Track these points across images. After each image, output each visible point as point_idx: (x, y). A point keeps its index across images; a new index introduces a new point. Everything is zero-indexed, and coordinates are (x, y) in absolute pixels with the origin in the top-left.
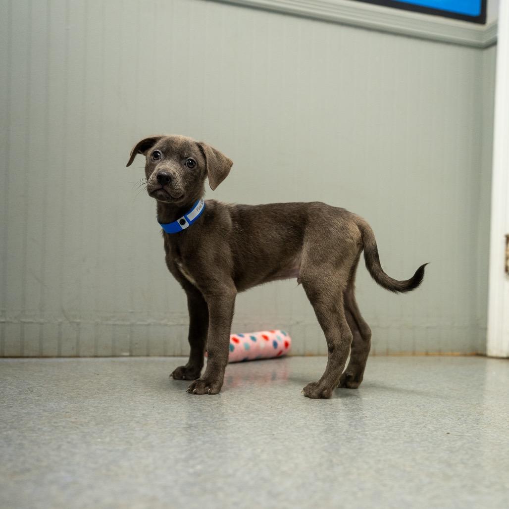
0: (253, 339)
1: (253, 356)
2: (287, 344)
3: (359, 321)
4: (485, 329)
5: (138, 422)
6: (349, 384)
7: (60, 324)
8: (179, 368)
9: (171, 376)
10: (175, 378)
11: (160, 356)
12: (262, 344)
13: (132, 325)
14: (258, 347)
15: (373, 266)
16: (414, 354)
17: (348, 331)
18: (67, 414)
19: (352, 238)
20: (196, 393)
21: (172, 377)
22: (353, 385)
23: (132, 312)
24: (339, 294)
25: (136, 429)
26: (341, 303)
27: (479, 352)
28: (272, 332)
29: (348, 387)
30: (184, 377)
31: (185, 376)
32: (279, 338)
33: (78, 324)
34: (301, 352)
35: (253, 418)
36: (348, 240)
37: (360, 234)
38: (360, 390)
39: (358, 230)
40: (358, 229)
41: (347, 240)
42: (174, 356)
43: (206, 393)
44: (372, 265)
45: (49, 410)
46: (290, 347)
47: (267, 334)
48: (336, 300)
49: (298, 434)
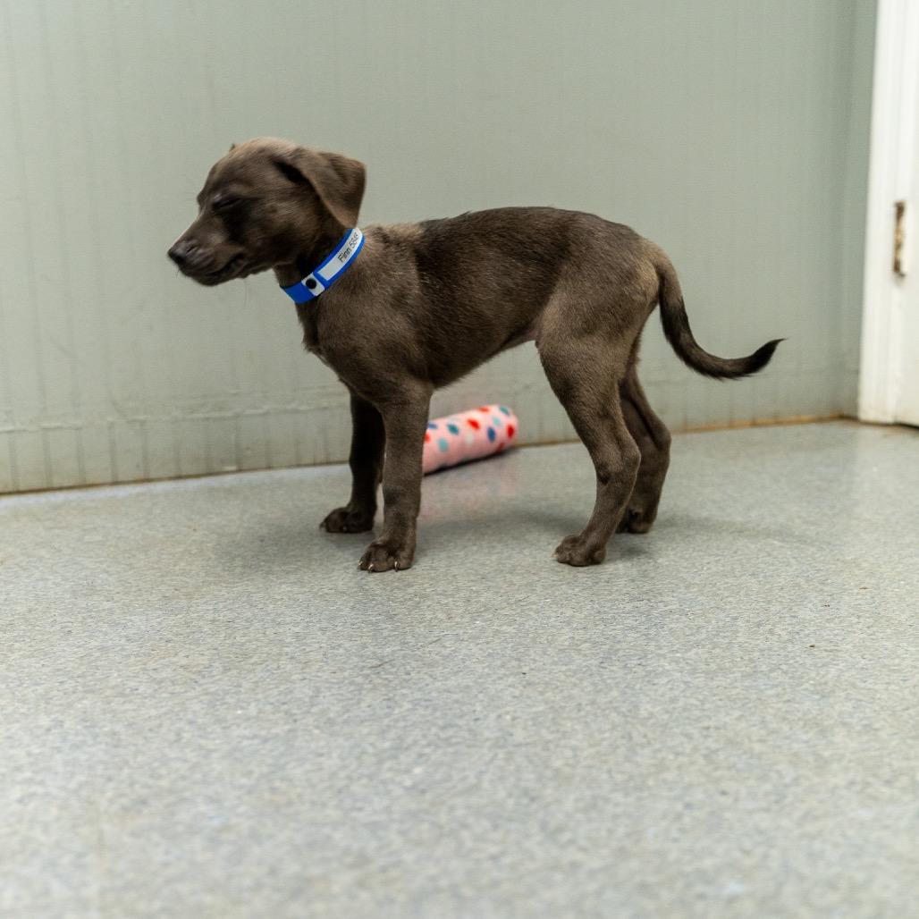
0: (453, 429)
1: (455, 460)
2: (511, 431)
3: (648, 418)
4: (857, 372)
5: (292, 658)
6: (635, 526)
7: (111, 426)
8: (334, 512)
9: (321, 526)
10: (329, 530)
11: (290, 466)
12: (469, 437)
13: (237, 416)
14: (463, 444)
15: (682, 338)
16: (731, 425)
17: (632, 447)
18: (170, 645)
19: (645, 294)
20: (374, 571)
21: (323, 529)
22: (641, 528)
23: (235, 395)
24: (612, 387)
25: (294, 677)
26: (616, 402)
27: (845, 413)
28: (484, 410)
29: (632, 531)
30: (345, 528)
31: (347, 526)
32: (497, 421)
33: (143, 423)
34: (536, 438)
35: (483, 630)
36: (639, 298)
37: (658, 284)
38: (652, 534)
39: (655, 277)
40: (655, 275)
41: (634, 297)
42: (315, 464)
43: (393, 567)
44: (679, 335)
45: (137, 637)
46: (517, 434)
47: (476, 415)
48: (607, 398)
49: (564, 668)
